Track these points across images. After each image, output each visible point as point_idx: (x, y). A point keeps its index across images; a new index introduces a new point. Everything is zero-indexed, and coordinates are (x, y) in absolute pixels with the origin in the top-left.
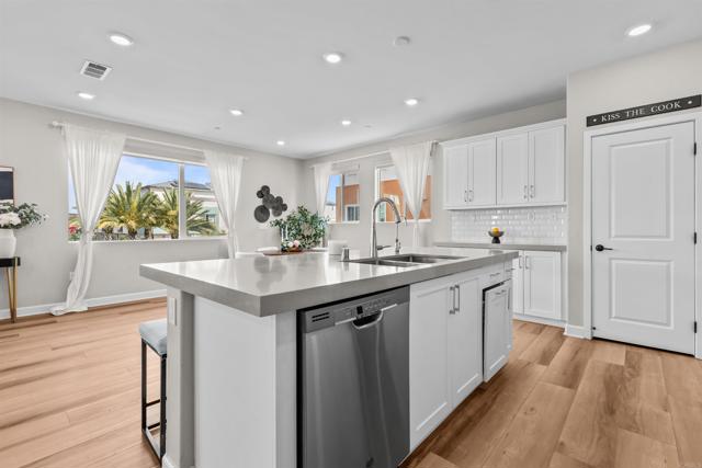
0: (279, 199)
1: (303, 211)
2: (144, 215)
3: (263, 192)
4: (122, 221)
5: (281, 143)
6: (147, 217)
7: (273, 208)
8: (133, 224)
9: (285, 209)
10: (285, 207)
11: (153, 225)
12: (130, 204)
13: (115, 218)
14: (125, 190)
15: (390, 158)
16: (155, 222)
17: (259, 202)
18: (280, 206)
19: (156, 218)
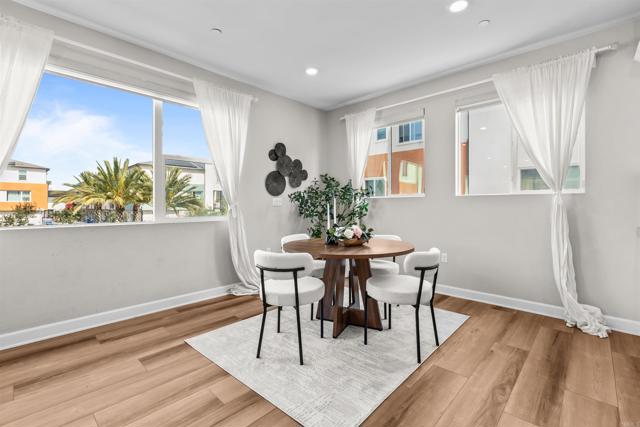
0: (298, 163)
1: (328, 181)
2: (131, 191)
3: (278, 152)
4: (109, 198)
5: (312, 72)
6: (134, 193)
7: (290, 175)
8: (120, 201)
9: (305, 178)
10: (304, 175)
11: (140, 201)
12: (117, 180)
13: (103, 195)
14: (112, 166)
15: (495, 92)
16: (142, 198)
17: (272, 166)
18: (298, 172)
19: (144, 194)
